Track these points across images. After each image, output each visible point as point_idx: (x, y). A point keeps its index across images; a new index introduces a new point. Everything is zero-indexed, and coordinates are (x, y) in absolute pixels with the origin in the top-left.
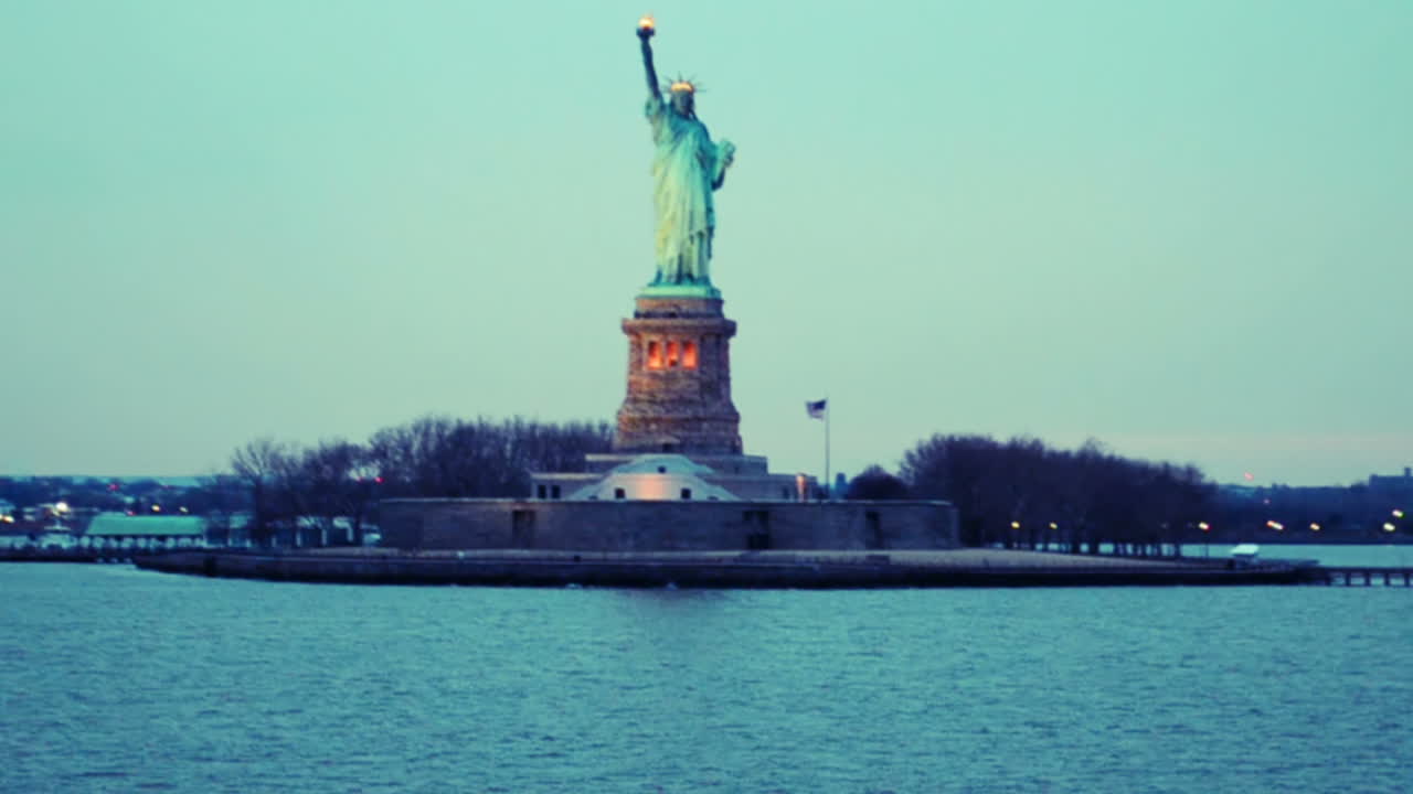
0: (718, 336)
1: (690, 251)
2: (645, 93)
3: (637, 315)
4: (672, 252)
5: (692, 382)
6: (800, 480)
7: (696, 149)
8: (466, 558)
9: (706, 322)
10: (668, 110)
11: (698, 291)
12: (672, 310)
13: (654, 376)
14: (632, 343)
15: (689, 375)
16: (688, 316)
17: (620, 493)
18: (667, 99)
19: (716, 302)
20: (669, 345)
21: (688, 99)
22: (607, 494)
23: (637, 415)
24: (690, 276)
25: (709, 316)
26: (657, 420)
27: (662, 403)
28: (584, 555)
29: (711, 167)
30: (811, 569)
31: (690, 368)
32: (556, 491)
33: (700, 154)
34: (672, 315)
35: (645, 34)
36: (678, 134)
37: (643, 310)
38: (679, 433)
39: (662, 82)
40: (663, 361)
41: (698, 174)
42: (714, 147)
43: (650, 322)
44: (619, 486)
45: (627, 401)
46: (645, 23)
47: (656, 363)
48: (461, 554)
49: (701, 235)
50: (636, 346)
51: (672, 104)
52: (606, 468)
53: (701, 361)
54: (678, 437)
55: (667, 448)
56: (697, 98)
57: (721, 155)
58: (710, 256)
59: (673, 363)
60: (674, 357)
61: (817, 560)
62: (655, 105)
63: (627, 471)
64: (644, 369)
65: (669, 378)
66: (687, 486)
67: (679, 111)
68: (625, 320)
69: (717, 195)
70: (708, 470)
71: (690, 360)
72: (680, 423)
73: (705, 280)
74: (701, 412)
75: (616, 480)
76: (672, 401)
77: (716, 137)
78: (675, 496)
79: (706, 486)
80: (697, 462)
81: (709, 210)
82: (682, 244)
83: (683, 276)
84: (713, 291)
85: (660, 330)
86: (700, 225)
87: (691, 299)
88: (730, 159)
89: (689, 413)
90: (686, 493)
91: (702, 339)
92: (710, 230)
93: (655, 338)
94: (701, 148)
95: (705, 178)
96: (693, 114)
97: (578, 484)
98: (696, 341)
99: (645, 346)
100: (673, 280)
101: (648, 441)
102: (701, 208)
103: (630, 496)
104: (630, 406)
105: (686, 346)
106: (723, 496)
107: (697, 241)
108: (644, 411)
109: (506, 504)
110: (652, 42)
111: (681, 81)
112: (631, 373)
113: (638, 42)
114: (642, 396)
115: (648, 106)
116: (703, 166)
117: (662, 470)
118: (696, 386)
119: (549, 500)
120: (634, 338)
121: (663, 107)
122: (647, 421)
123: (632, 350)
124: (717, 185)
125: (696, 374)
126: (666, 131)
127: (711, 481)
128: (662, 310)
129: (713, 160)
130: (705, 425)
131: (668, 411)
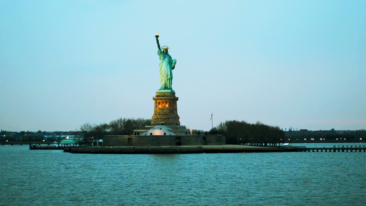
0: (173, 100)
1: (167, 82)
2: (158, 49)
3: (156, 96)
4: (163, 83)
5: (168, 110)
6: (191, 131)
7: (168, 61)
8: (112, 148)
9: (170, 97)
10: (162, 53)
11: (169, 91)
12: (163, 95)
13: (160, 109)
14: (155, 102)
15: (167, 109)
16: (166, 96)
17: (151, 134)
18: (162, 50)
19: (173, 93)
20: (163, 102)
21: (167, 50)
22: (149, 134)
23: (156, 117)
24: (167, 88)
25: (172, 96)
26: (160, 118)
27: (161, 115)
28: (136, 147)
29: (172, 65)
30: (183, 150)
31: (167, 107)
32: (138, 134)
33: (169, 62)
34: (163, 96)
35: (157, 37)
36: (164, 58)
37: (157, 95)
38: (165, 121)
39: (161, 47)
40: (161, 106)
41: (169, 67)
42: (173, 60)
43: (158, 98)
44: (151, 132)
45: (154, 114)
46: (157, 34)
47: (160, 106)
48: (111, 147)
49: (169, 79)
50: (156, 103)
51: (163, 51)
52: (149, 128)
53: (169, 105)
54: (164, 122)
55: (162, 124)
56: (169, 50)
57: (174, 62)
58: (171, 84)
59: (164, 106)
60: (164, 105)
61: (184, 148)
62: (160, 52)
63: (154, 129)
64: (158, 108)
65: (163, 109)
66: (165, 132)
67: (164, 53)
68: (153, 97)
69: (172, 70)
70: (170, 129)
71: (167, 106)
72: (165, 119)
73: (171, 89)
74: (169, 116)
75: (150, 131)
76: (163, 114)
77: (173, 59)
78: (163, 134)
79: (169, 132)
80: (168, 127)
81: (171, 74)
82: (165, 81)
83: (166, 88)
84: (172, 91)
85: (160, 99)
86: (169, 77)
87: (167, 93)
88: (175, 63)
89: (167, 117)
90: (165, 134)
91: (169, 101)
92: (172, 78)
93: (160, 101)
94: (169, 61)
95: (170, 67)
96: (168, 53)
97: (143, 132)
98: (168, 102)
99: (158, 103)
100: (164, 89)
101: (158, 123)
102: (169, 73)
103: (153, 134)
104: (155, 115)
105: (166, 102)
106: (173, 134)
107: (168, 80)
108: (157, 117)
109: (126, 137)
110: (159, 38)
111: (165, 47)
112: (155, 108)
113: (155, 38)
114: (157, 113)
115: (158, 52)
116: (170, 64)
117: (161, 129)
118: (168, 111)
119: (137, 135)
120: (156, 101)
121: (161, 52)
122: (158, 118)
123: (155, 104)
124: (173, 68)
125: (169, 108)
126: (162, 57)
127: (170, 131)
128: (161, 95)
129: (172, 63)
130: (170, 119)
131: (162, 116)
